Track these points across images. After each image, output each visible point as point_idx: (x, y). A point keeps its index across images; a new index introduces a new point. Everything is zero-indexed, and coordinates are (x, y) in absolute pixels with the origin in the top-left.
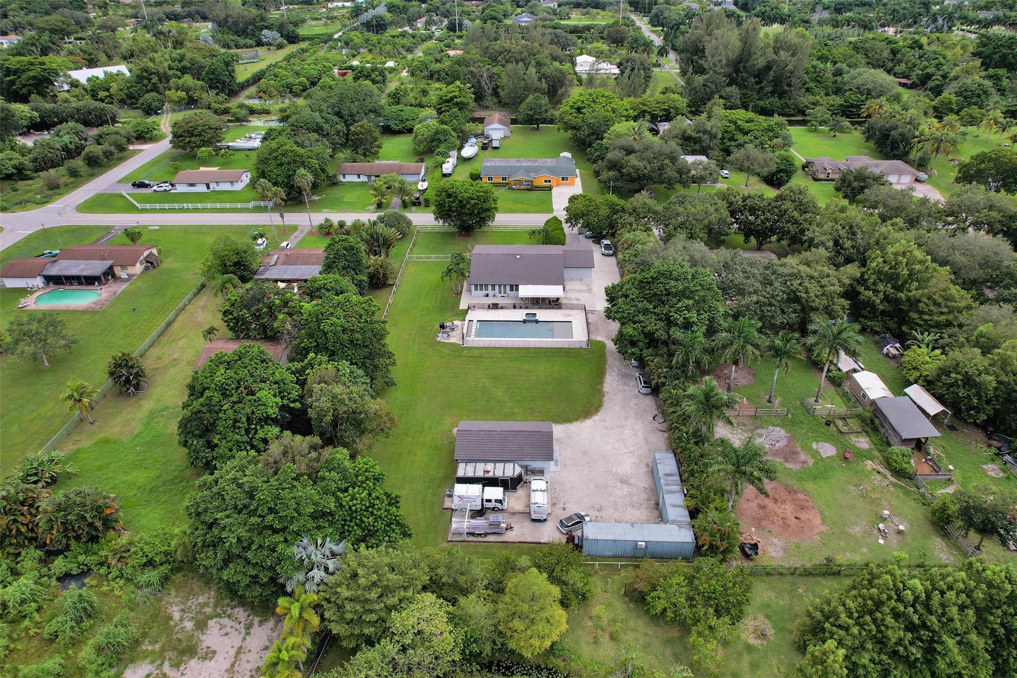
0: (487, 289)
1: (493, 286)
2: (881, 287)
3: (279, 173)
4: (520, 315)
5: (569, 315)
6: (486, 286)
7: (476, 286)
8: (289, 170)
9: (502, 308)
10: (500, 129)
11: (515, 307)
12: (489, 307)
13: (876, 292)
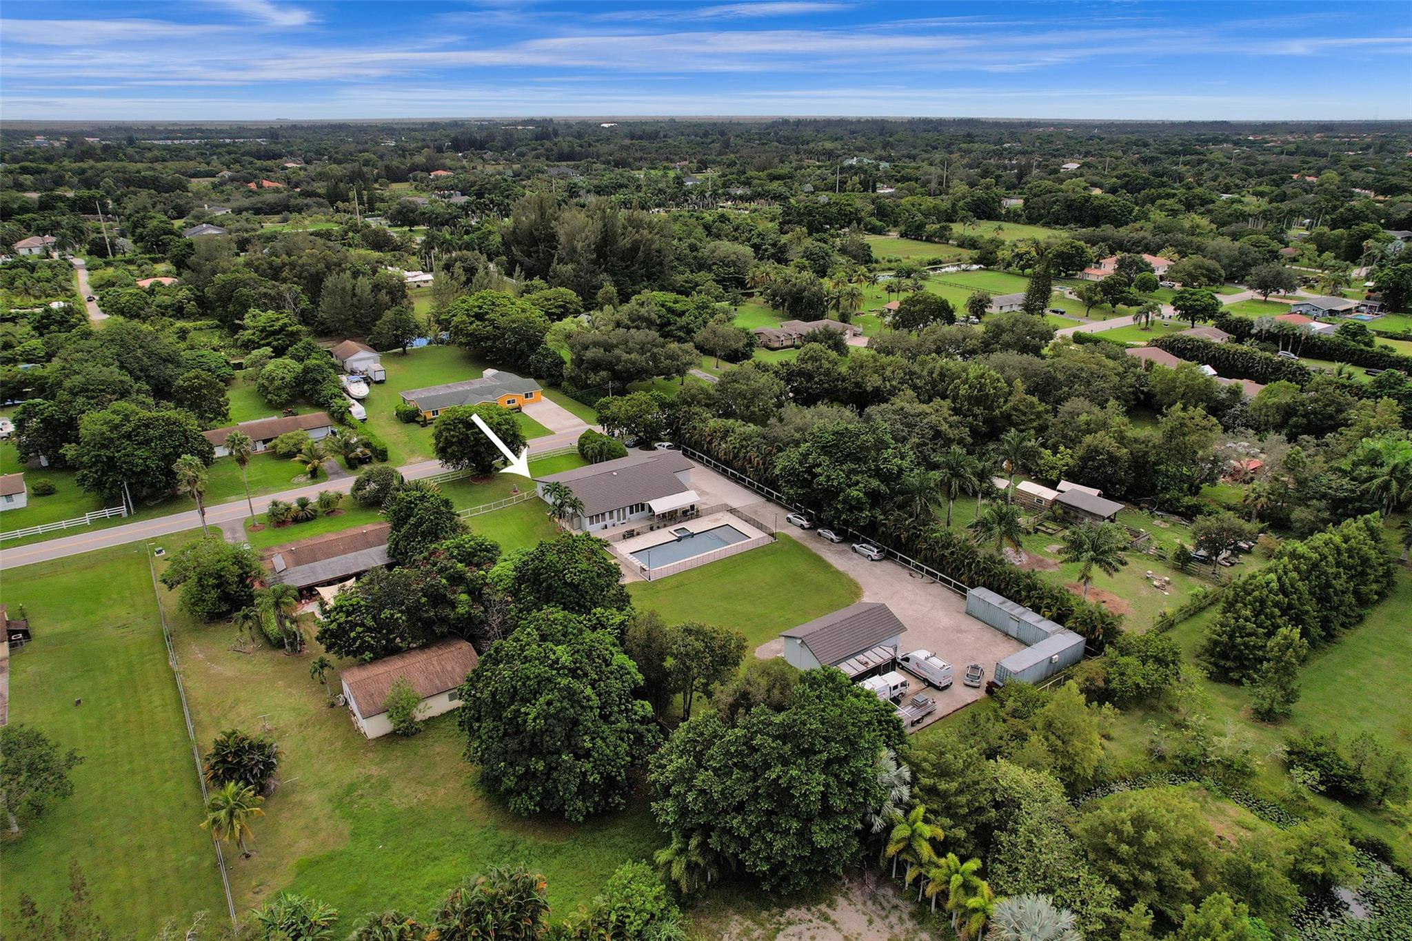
0: (604, 520)
1: (611, 512)
2: (976, 410)
3: (147, 454)
4: (665, 535)
5: (718, 520)
6: (603, 514)
7: (591, 518)
8: (164, 447)
9: (638, 534)
10: (369, 358)
11: (652, 529)
12: (624, 537)
13: (975, 416)
